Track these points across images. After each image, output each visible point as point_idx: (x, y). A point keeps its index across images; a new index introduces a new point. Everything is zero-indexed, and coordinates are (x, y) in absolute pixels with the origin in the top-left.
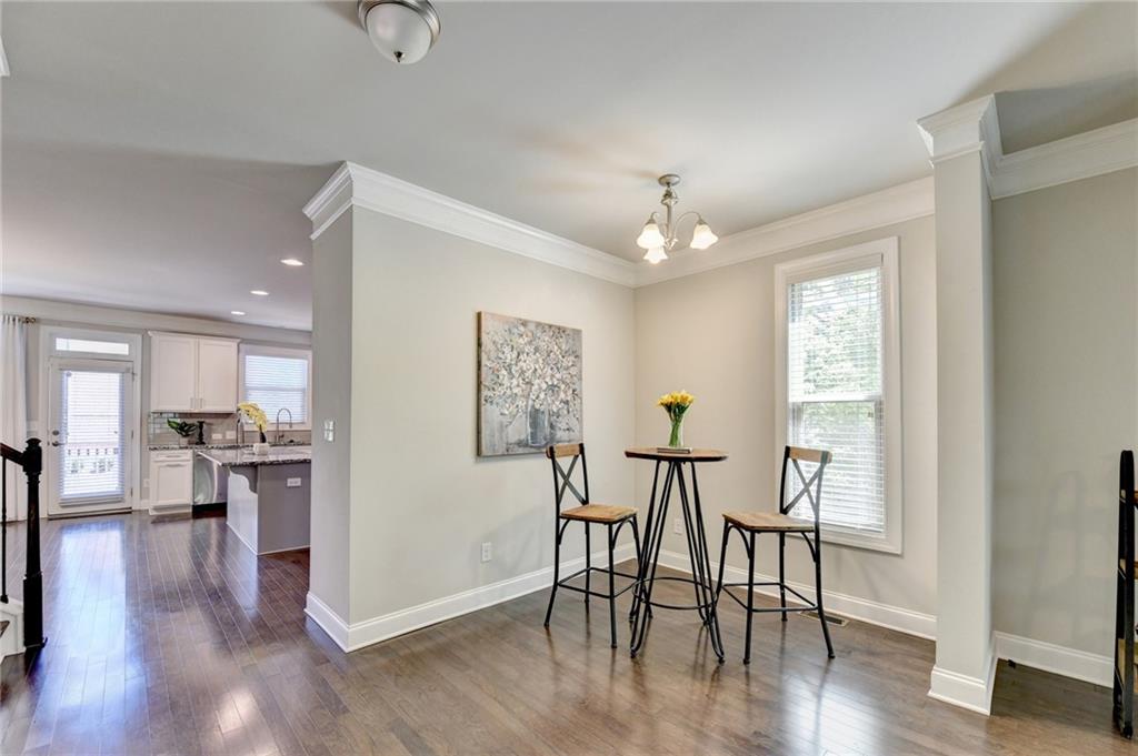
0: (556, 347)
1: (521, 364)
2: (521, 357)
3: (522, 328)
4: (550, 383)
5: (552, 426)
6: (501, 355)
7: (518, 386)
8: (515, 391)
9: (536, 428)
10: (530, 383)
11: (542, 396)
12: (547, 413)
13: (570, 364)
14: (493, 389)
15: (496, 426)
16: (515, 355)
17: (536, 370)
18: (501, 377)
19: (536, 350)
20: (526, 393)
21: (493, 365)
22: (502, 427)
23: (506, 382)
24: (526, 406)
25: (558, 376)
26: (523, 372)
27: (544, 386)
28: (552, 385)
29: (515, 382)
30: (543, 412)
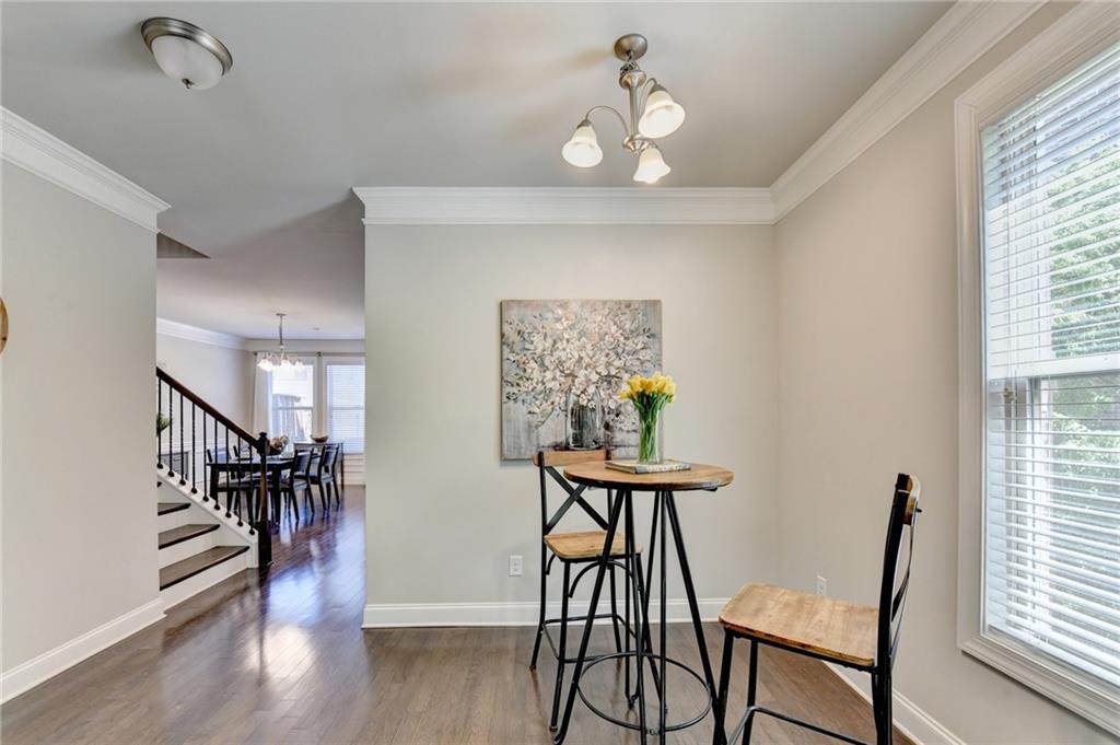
0: (614, 328)
1: (556, 354)
2: (559, 345)
3: (560, 312)
4: (605, 373)
5: (607, 426)
6: (528, 346)
7: (554, 379)
8: (549, 385)
9: (581, 428)
10: (573, 376)
11: (592, 389)
12: (599, 410)
13: (639, 347)
14: (518, 385)
15: (522, 426)
16: (549, 342)
17: (581, 358)
18: (529, 371)
19: (582, 334)
20: (565, 387)
21: (517, 358)
22: (530, 428)
23: (536, 375)
24: (566, 403)
25: (617, 363)
26: (561, 363)
27: (595, 377)
28: (609, 376)
29: (549, 375)
30: (593, 410)
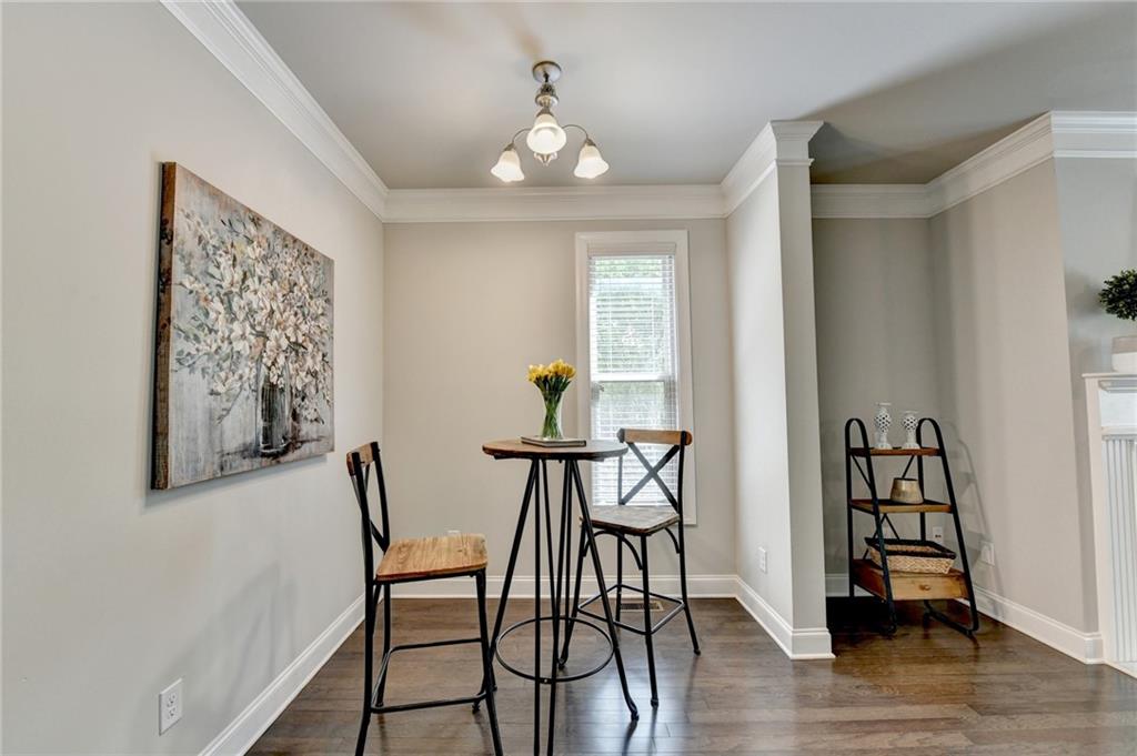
0: (302, 278)
1: (249, 295)
2: (249, 282)
3: (251, 227)
4: (293, 340)
5: (295, 416)
6: (212, 270)
7: (243, 337)
8: (239, 346)
9: (271, 421)
10: (262, 335)
11: (281, 361)
12: (287, 390)
13: (320, 311)
14: (196, 338)
15: (200, 417)
16: (238, 277)
17: (272, 312)
18: (213, 315)
19: (274, 275)
20: (256, 352)
21: (196, 286)
22: (215, 419)
23: (221, 325)
24: (257, 377)
25: (304, 328)
26: (251, 312)
27: (284, 343)
28: (296, 343)
29: (236, 326)
30: (282, 390)
